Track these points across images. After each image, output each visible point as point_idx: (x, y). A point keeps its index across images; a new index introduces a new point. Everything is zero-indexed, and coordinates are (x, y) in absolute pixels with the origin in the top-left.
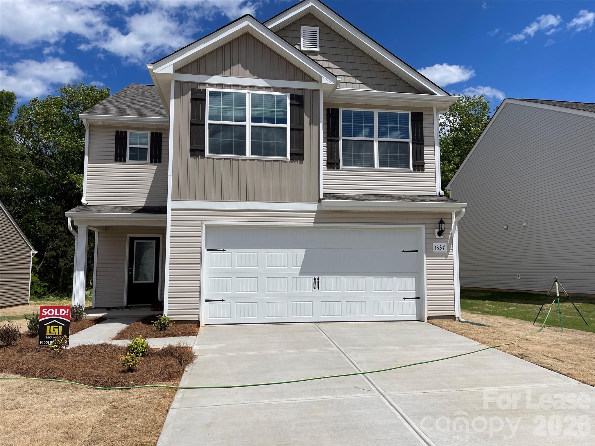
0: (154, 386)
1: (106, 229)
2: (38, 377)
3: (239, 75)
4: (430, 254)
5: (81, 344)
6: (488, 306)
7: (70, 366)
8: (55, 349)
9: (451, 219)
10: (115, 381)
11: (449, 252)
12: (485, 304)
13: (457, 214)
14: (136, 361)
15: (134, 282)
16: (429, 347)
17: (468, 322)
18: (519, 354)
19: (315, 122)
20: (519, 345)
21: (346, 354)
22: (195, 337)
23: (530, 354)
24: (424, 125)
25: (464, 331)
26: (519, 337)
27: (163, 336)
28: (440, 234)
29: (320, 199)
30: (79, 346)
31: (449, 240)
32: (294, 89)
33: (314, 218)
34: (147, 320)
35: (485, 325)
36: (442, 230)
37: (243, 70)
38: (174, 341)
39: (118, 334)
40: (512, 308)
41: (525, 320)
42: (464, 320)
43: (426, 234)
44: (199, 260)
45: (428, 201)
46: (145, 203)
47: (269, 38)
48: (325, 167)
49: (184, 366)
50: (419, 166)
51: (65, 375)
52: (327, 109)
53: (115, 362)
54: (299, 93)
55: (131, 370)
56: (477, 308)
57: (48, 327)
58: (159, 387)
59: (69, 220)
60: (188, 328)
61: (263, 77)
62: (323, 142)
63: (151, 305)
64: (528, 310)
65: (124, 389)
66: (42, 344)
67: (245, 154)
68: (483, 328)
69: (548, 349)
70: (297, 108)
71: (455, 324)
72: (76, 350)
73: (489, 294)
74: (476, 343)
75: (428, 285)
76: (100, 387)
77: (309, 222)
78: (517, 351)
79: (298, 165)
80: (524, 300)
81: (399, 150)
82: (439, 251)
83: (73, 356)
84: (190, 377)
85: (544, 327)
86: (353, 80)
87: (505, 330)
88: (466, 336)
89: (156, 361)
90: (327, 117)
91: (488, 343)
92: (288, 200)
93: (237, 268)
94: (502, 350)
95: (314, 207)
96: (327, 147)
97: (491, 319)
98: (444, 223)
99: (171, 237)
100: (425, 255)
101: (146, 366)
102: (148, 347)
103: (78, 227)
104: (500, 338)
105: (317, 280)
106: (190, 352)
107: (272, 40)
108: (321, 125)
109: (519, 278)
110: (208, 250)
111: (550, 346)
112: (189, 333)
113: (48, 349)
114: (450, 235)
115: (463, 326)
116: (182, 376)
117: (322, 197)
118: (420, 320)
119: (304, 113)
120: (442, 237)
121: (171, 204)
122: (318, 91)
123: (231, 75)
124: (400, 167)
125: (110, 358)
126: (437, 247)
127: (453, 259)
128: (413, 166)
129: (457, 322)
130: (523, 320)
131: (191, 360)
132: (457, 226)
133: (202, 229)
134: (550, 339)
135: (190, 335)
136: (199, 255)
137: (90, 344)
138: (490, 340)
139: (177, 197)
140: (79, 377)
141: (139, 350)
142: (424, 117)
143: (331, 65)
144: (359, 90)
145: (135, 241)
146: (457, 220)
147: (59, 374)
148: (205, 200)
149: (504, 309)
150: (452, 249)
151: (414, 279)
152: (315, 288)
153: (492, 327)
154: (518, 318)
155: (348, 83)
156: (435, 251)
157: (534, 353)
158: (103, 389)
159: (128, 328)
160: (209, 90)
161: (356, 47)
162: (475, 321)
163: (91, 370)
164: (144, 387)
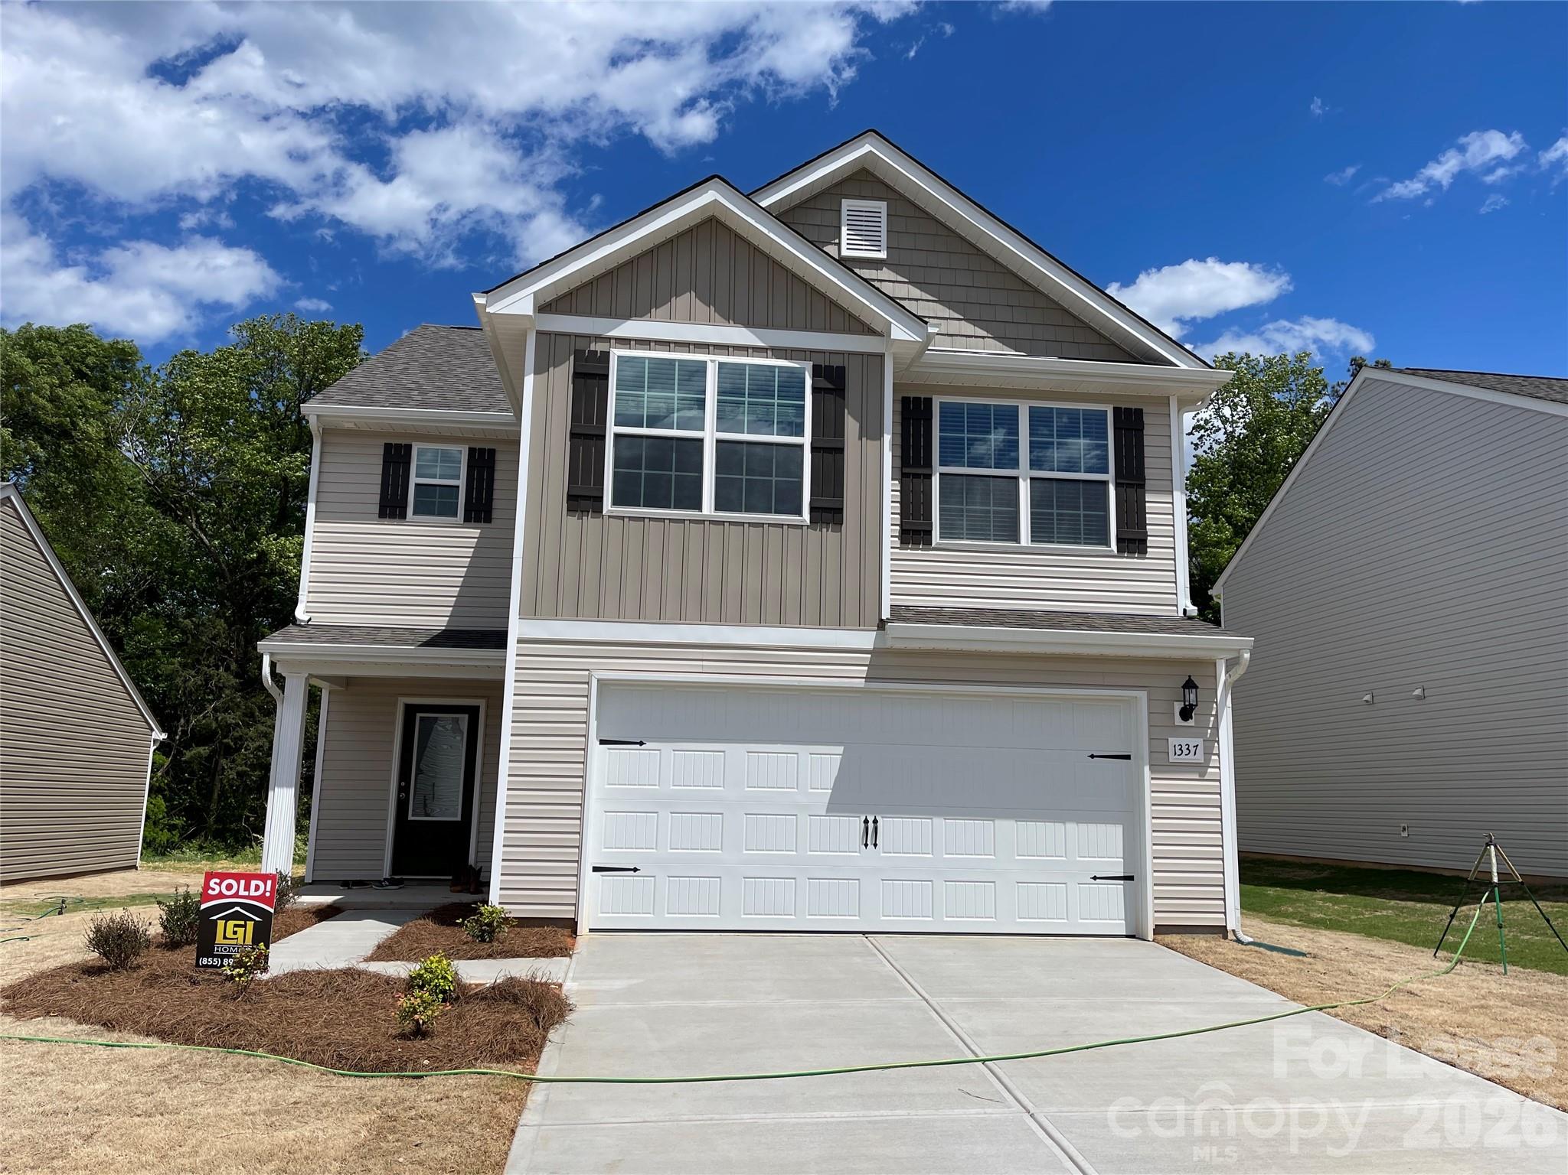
0: (478, 1073)
1: (348, 683)
2: (200, 1044)
3: (690, 319)
4: (1161, 765)
5: (296, 969)
6: (1320, 906)
7: (274, 1018)
8: (237, 979)
9: (1215, 677)
10: (386, 1058)
11: (1210, 759)
12: (1315, 899)
13: (1231, 665)
14: (433, 1012)
15: (410, 818)
16: (1152, 1003)
17: (1259, 945)
18: (1381, 1026)
19: (871, 431)
20: (1386, 1005)
21: (942, 1014)
22: (566, 960)
23: (1409, 1027)
24: (1147, 441)
25: (1247, 966)
26: (1390, 987)
27: (490, 956)
28: (1186, 714)
29: (882, 620)
30: (293, 974)
31: (1209, 731)
32: (823, 352)
33: (866, 668)
34: (446, 916)
35: (1304, 955)
36: (1191, 705)
37: (700, 307)
38: (520, 968)
39: (379, 947)
40: (1385, 913)
41: (1415, 944)
42: (1251, 940)
43: (1150, 713)
44: (581, 766)
45: (1156, 632)
46: (449, 621)
47: (766, 231)
48: (897, 539)
49: (546, 1030)
50: (1134, 542)
51: (265, 1041)
52: (903, 398)
53: (380, 1014)
54: (836, 362)
55: (420, 1032)
56: (1291, 910)
57: (221, 923)
58: (489, 1076)
59: (266, 660)
60: (548, 937)
61: (749, 324)
62: (893, 479)
63: (451, 878)
64: (1425, 919)
65: (408, 1077)
66: (203, 966)
67: (699, 507)
68: (1299, 960)
69: (1457, 1018)
70: (830, 397)
71: (1226, 948)
72: (284, 981)
73: (1325, 874)
74: (1277, 998)
75: (1154, 844)
76: (349, 1070)
77: (855, 675)
78: (1378, 1019)
79: (830, 535)
80: (1417, 893)
81: (1081, 501)
82: (1183, 758)
83: (277, 997)
84: (560, 1054)
85: (1460, 962)
86: (968, 328)
87: (1356, 967)
88: (1251, 980)
89: (478, 1013)
90: (903, 419)
91: (1305, 999)
92: (801, 622)
93: (672, 787)
94: (1339, 1016)
95: (866, 639)
96: (901, 491)
97: (1323, 939)
98: (1196, 687)
99: (514, 708)
100: (1147, 769)
101: (455, 1024)
102: (457, 980)
103: (284, 678)
104: (1340, 987)
105: (871, 825)
106: (558, 997)
107: (771, 235)
108: (887, 438)
109: (1405, 834)
110: (602, 742)
111: (1465, 1010)
112: (552, 950)
113: (217, 978)
114: (1212, 718)
115: (1247, 953)
116: (541, 1052)
117: (886, 614)
118: (1134, 935)
119: (846, 411)
120: (1191, 723)
121: (516, 628)
122: (881, 356)
123: (670, 318)
124: (1085, 543)
125: (367, 1004)
126: (1178, 748)
127: (1220, 781)
128: (1119, 540)
129: (1232, 943)
130: (1409, 944)
131: (562, 1016)
132: (1230, 696)
133: (589, 690)
134: (1468, 993)
135: (554, 955)
136: (581, 755)
137: (316, 967)
138: (1314, 990)
139: (531, 611)
140: (299, 1046)
141: (435, 986)
142: (1146, 420)
143: (916, 292)
144: (984, 352)
145: (419, 715)
146: (1229, 680)
147: (250, 1037)
148: (599, 619)
149: (1363, 914)
150: (1218, 755)
151: (1119, 829)
152: (866, 845)
153: (1322, 958)
154: (1397, 939)
155: (957, 335)
156: (1172, 758)
157: (1421, 1025)
158: (356, 1076)
159: (400, 934)
160: (616, 353)
161: (978, 249)
162: (1281, 944)
163: (326, 1031)
164: (455, 1074)
